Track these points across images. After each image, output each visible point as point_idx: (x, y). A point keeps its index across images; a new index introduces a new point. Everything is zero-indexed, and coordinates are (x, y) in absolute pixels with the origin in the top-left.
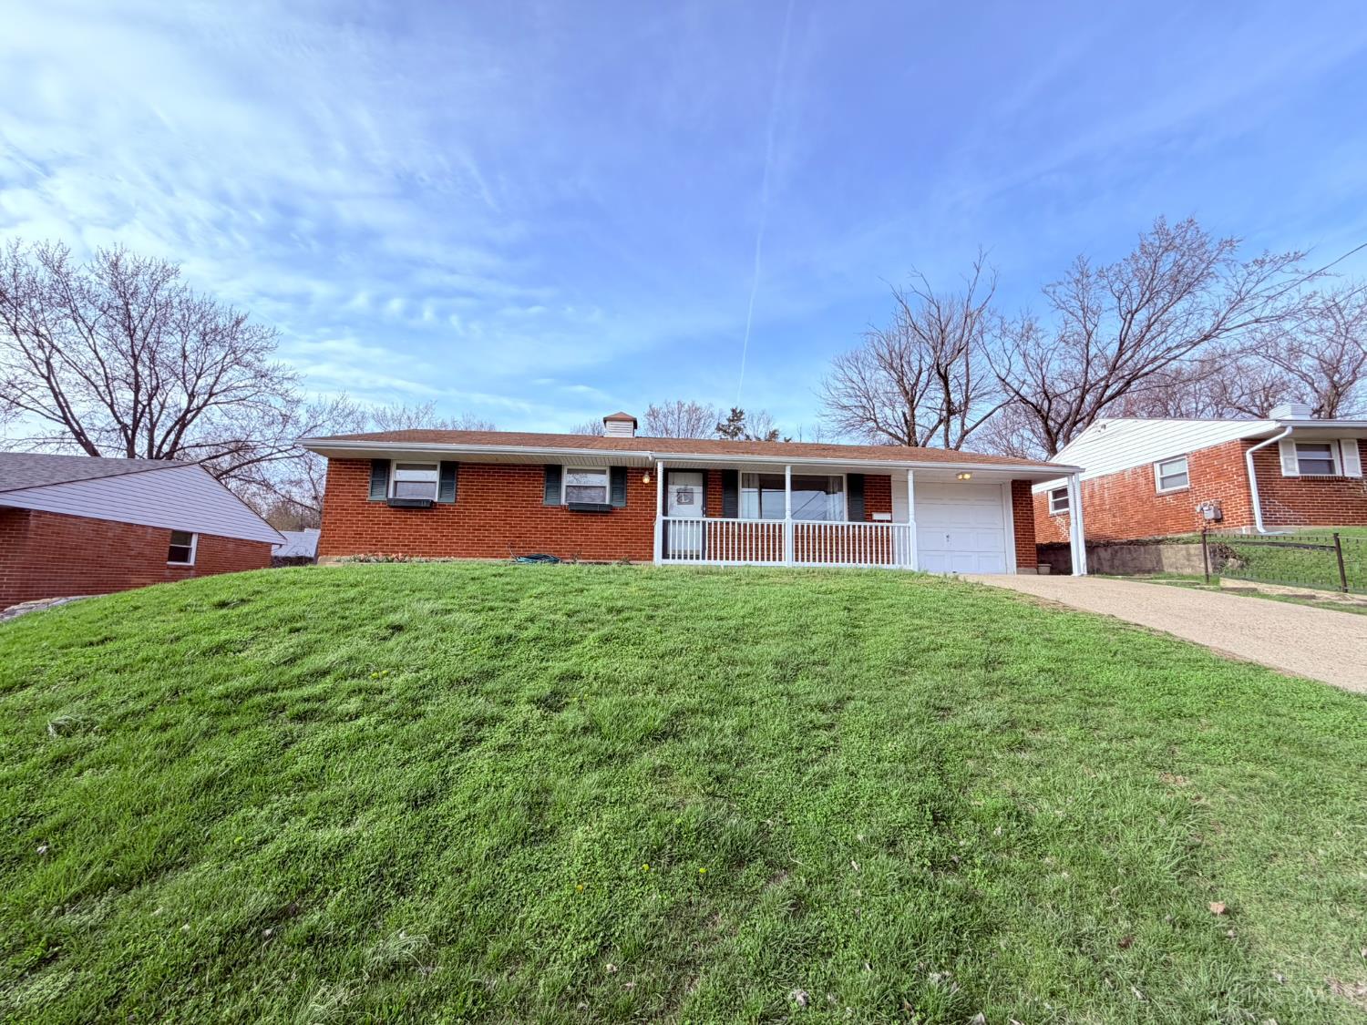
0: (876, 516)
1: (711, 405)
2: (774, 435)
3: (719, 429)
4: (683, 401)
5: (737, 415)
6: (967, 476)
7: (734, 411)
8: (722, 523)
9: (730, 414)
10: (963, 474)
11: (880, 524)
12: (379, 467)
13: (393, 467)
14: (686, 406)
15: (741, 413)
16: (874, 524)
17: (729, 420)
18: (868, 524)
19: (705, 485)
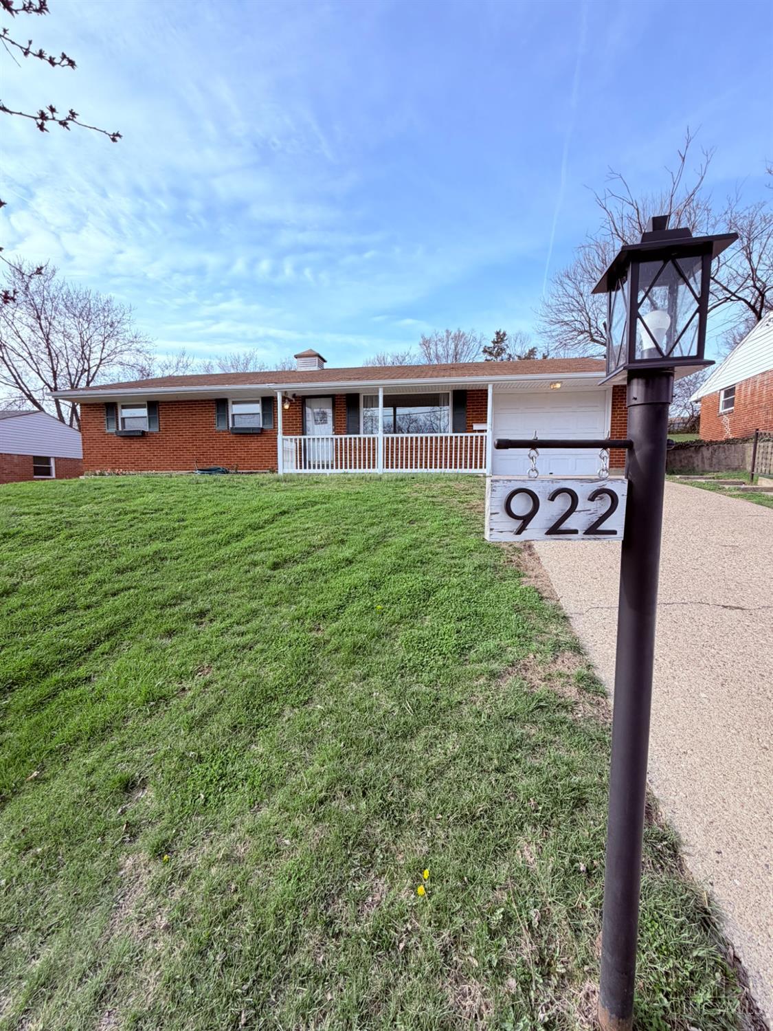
0: (476, 427)
1: (473, 330)
2: (532, 352)
3: (485, 351)
4: (450, 330)
5: (500, 337)
6: (558, 386)
7: (498, 333)
8: (346, 439)
9: (494, 337)
10: (555, 383)
11: (477, 434)
12: (110, 408)
13: (119, 408)
14: (452, 334)
15: (504, 334)
16: (474, 435)
17: (494, 342)
18: (469, 435)
19: (334, 408)
